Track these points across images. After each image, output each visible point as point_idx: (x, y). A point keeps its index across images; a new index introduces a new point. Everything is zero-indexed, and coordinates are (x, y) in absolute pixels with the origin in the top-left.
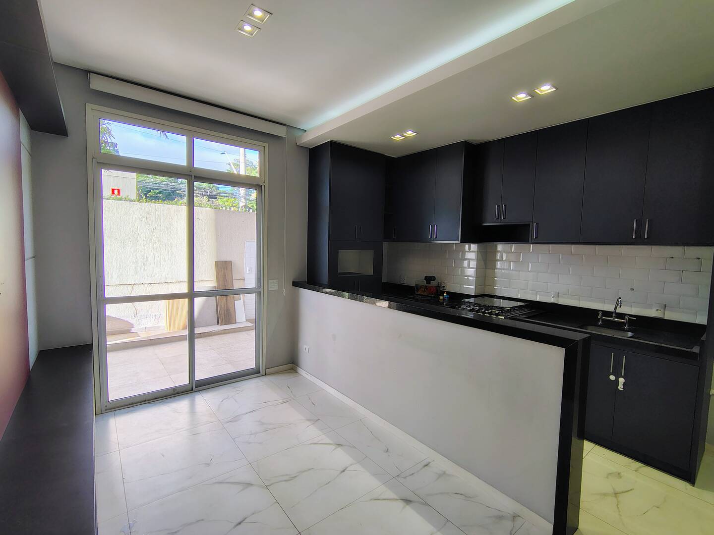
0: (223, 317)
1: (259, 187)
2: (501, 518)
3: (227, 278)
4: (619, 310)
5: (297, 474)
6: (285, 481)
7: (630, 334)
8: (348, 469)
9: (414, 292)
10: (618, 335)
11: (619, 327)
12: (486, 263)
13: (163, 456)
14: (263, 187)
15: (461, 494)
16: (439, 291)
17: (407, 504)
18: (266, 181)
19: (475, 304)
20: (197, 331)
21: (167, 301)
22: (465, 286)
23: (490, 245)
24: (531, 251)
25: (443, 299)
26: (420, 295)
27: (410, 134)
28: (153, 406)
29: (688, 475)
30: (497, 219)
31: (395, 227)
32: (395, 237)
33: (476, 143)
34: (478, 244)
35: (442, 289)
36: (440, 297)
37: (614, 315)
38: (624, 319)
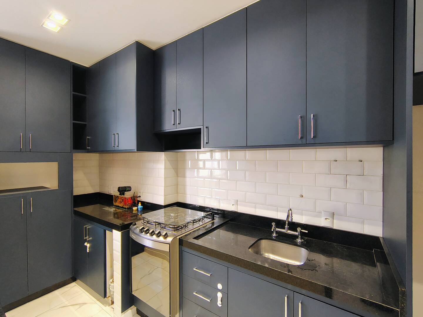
4: (291, 219)
11: (291, 239)
12: (178, 171)
25: (137, 210)
26: (117, 206)
30: (173, 125)
31: (89, 137)
32: (89, 148)
33: (154, 47)
34: (164, 152)
35: (138, 199)
36: (133, 208)
37: (286, 226)
38: (297, 231)
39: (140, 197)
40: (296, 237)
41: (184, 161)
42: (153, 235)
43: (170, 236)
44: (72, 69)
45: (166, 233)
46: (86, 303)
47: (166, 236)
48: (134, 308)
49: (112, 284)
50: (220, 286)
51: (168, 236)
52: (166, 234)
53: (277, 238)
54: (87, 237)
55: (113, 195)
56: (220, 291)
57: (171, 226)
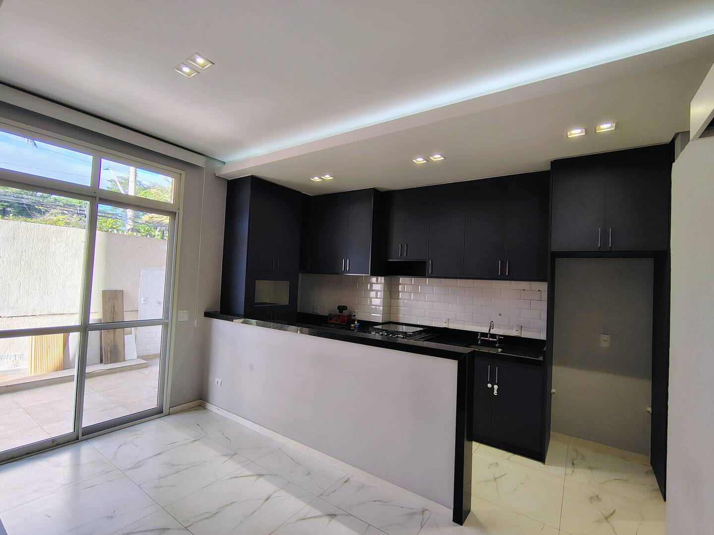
0: (109, 355)
1: (172, 214)
2: (413, 514)
3: (116, 310)
4: (492, 332)
5: (220, 510)
6: (207, 518)
7: (500, 350)
8: (272, 497)
9: (328, 321)
10: (492, 351)
11: (491, 344)
12: (391, 293)
13: (50, 517)
14: (177, 214)
15: (379, 501)
16: (350, 319)
17: (332, 518)
18: (181, 209)
19: (383, 330)
20: (89, 370)
21: (34, 337)
22: (373, 314)
23: (394, 278)
24: (427, 283)
25: (355, 327)
26: (333, 324)
27: (328, 177)
28: (25, 462)
29: (539, 455)
30: (401, 256)
33: (382, 191)
36: (351, 325)
37: (489, 335)
38: (495, 338)
39: (355, 316)
41: (399, 285)
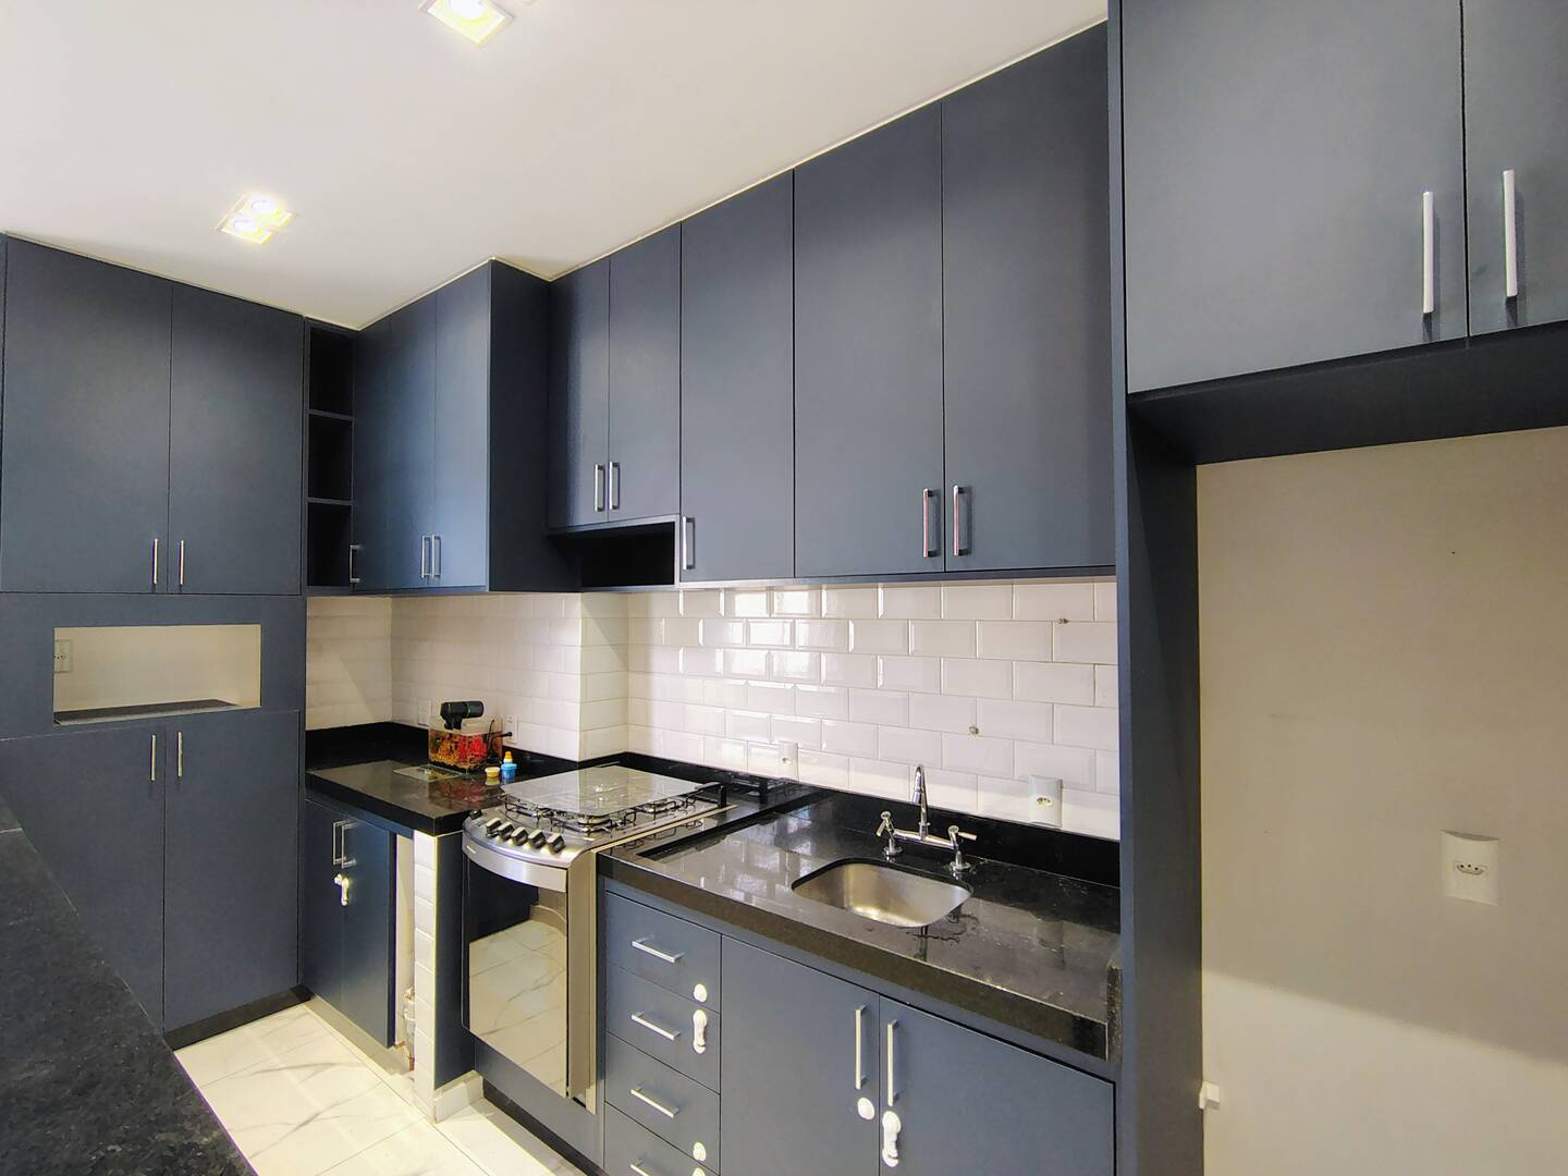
12: (628, 654)
26: (439, 764)
30: (599, 510)
31: (357, 547)
32: (358, 580)
33: (548, 275)
34: (579, 594)
35: (506, 742)
36: (487, 770)
37: (922, 824)
38: (948, 838)
39: (510, 734)
40: (947, 855)
41: (646, 619)
42: (522, 844)
43: (573, 847)
44: (308, 339)
45: (560, 837)
46: (332, 1065)
47: (559, 845)
48: (476, 1079)
49: (410, 1002)
50: (700, 993)
51: (563, 847)
52: (560, 839)
53: (900, 859)
54: (344, 858)
55: (427, 731)
56: (701, 1005)
57: (582, 821)
